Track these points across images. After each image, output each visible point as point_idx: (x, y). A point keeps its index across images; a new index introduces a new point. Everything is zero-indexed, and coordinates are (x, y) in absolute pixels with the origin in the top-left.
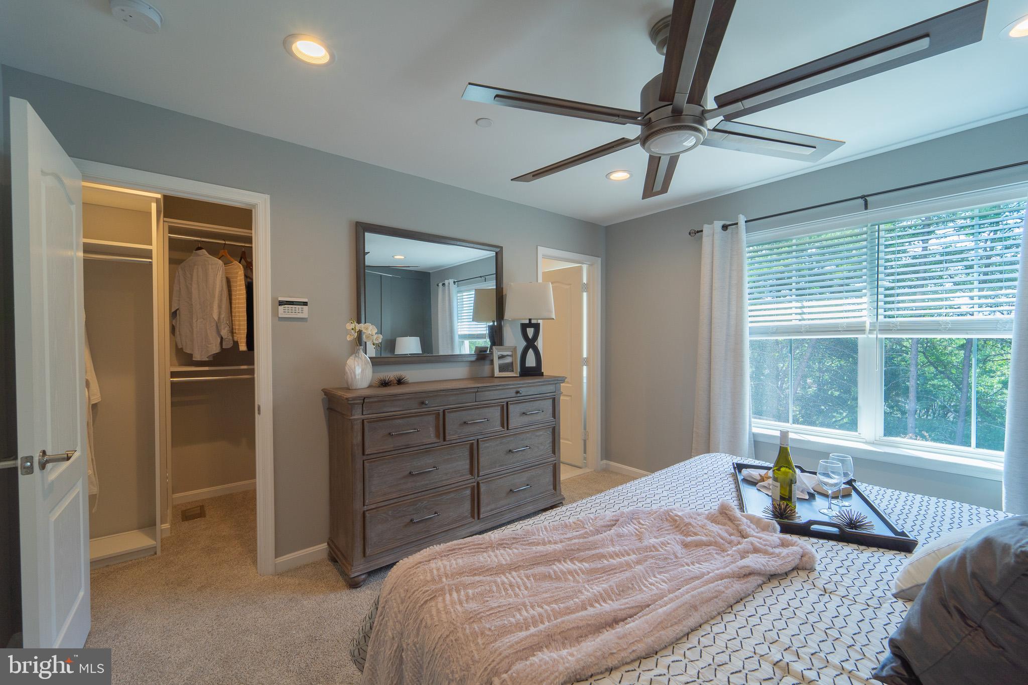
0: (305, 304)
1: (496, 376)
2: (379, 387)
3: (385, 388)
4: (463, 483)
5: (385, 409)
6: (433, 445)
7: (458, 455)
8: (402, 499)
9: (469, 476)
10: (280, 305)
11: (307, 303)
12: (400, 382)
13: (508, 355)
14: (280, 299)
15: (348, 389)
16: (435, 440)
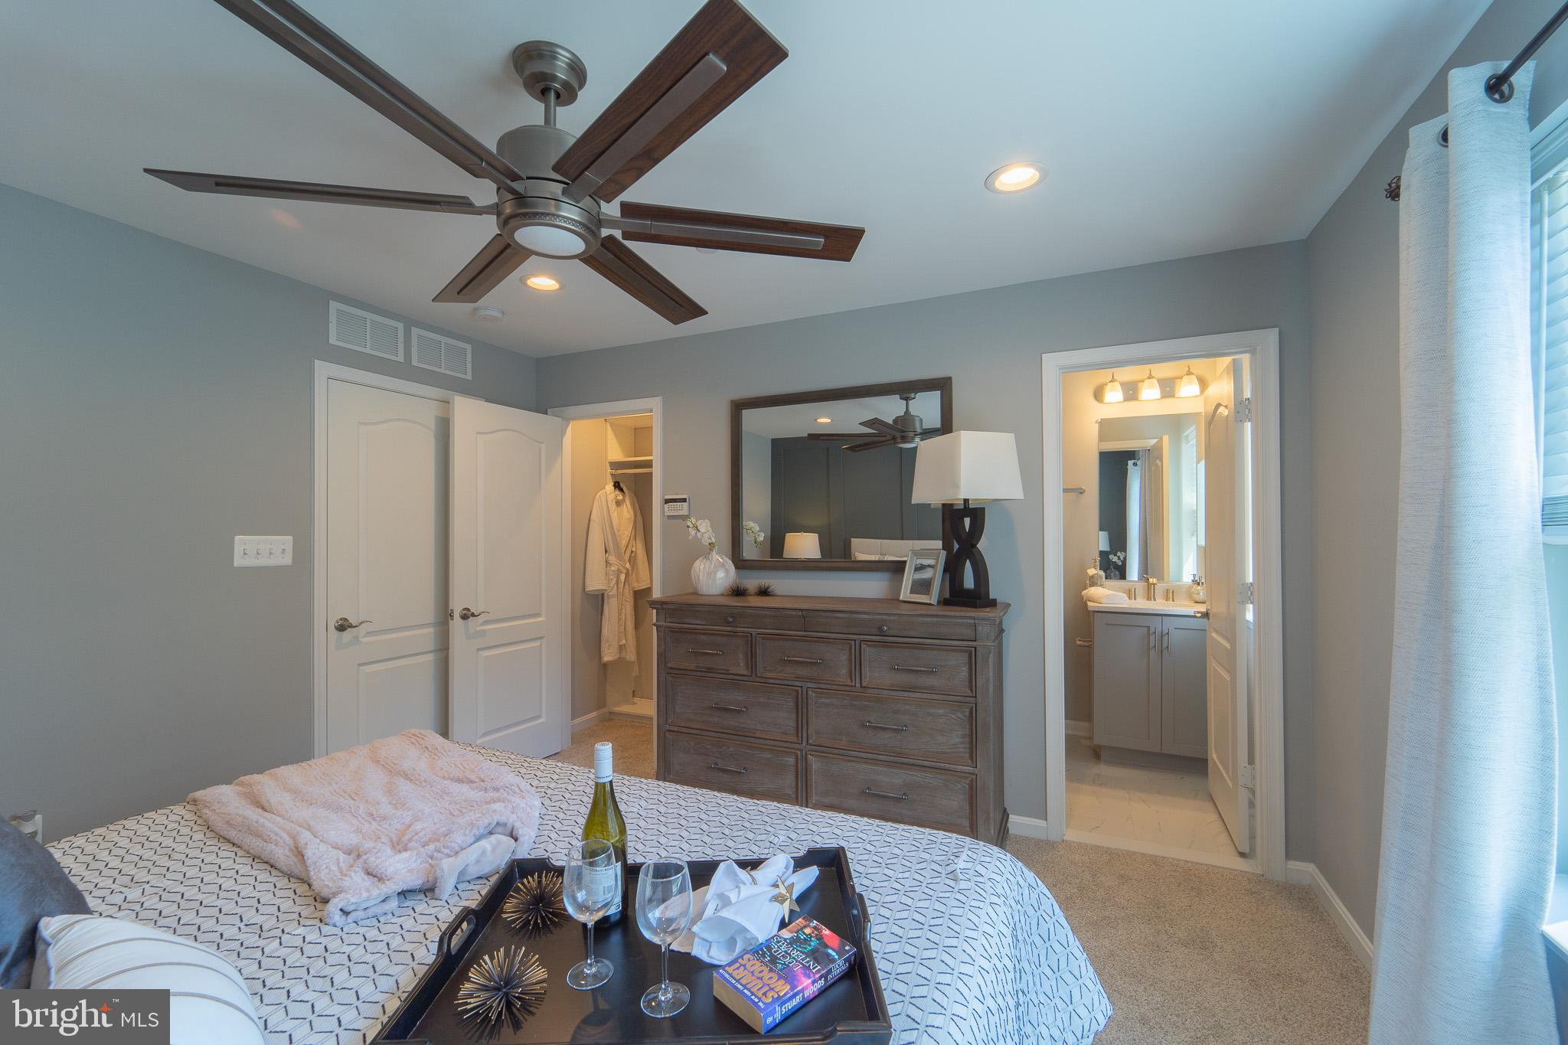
0: (684, 500)
1: (901, 598)
2: (728, 595)
3: (736, 598)
4: (784, 745)
5: (687, 620)
6: (742, 678)
7: (778, 702)
8: (705, 733)
9: (793, 738)
10: (666, 503)
11: (685, 499)
12: (764, 592)
13: (929, 566)
14: (667, 497)
15: (696, 593)
16: (746, 672)
